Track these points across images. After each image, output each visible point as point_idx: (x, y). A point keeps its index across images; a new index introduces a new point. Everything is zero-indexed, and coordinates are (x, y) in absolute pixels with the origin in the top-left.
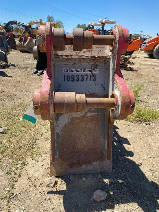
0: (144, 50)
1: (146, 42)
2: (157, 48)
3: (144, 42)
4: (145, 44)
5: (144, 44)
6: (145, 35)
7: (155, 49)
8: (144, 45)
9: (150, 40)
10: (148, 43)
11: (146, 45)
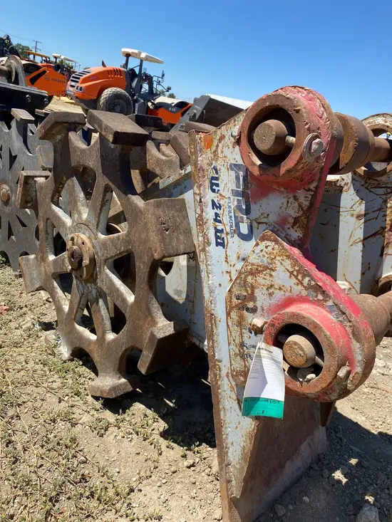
0: (77, 97)
1: (79, 78)
2: (105, 96)
3: (73, 77)
4: (78, 82)
5: (72, 80)
6: (59, 55)
7: (102, 98)
8: (73, 84)
9: (88, 75)
10: (85, 81)
11: (80, 85)
